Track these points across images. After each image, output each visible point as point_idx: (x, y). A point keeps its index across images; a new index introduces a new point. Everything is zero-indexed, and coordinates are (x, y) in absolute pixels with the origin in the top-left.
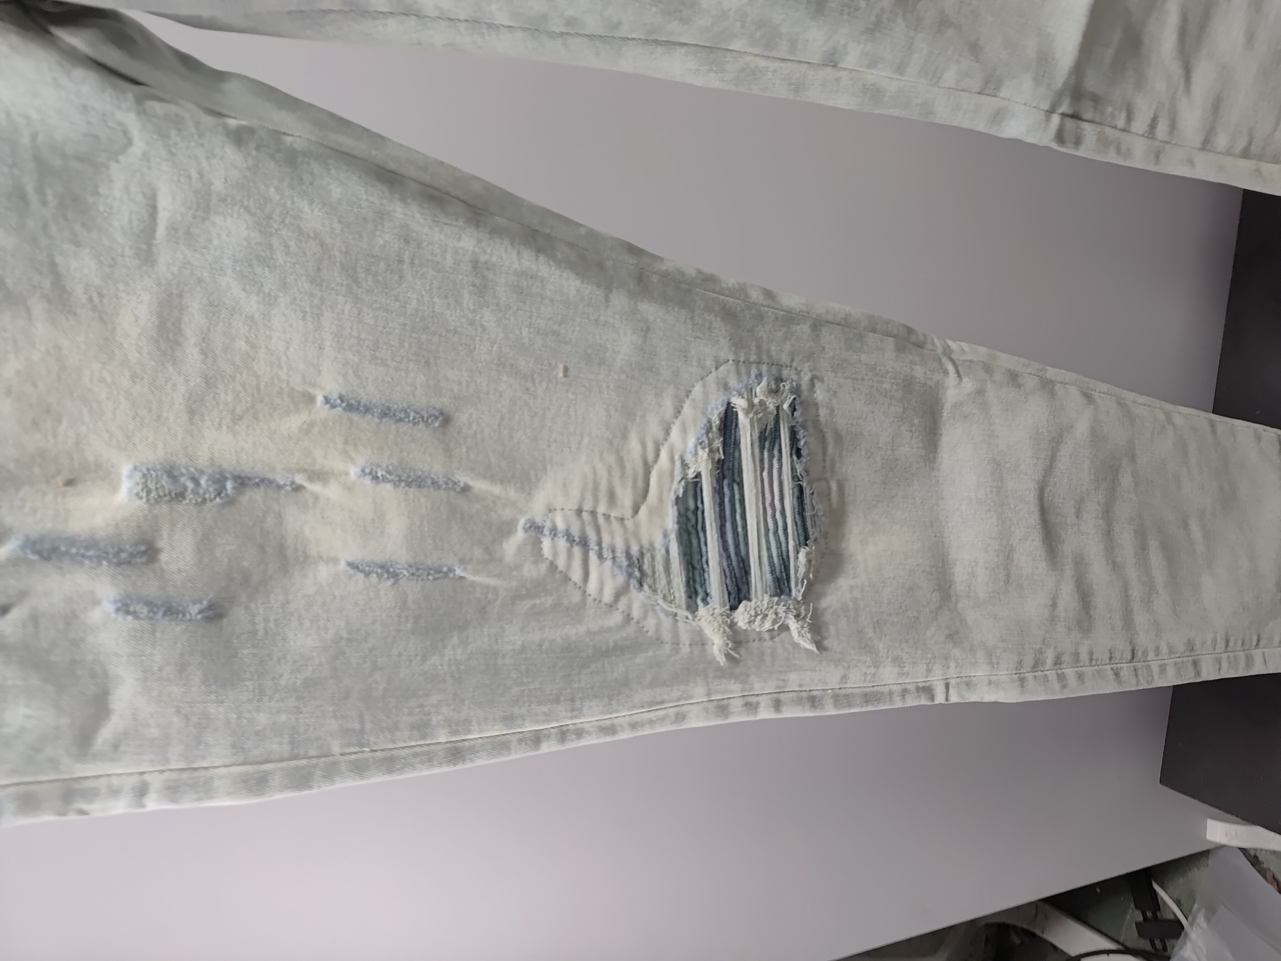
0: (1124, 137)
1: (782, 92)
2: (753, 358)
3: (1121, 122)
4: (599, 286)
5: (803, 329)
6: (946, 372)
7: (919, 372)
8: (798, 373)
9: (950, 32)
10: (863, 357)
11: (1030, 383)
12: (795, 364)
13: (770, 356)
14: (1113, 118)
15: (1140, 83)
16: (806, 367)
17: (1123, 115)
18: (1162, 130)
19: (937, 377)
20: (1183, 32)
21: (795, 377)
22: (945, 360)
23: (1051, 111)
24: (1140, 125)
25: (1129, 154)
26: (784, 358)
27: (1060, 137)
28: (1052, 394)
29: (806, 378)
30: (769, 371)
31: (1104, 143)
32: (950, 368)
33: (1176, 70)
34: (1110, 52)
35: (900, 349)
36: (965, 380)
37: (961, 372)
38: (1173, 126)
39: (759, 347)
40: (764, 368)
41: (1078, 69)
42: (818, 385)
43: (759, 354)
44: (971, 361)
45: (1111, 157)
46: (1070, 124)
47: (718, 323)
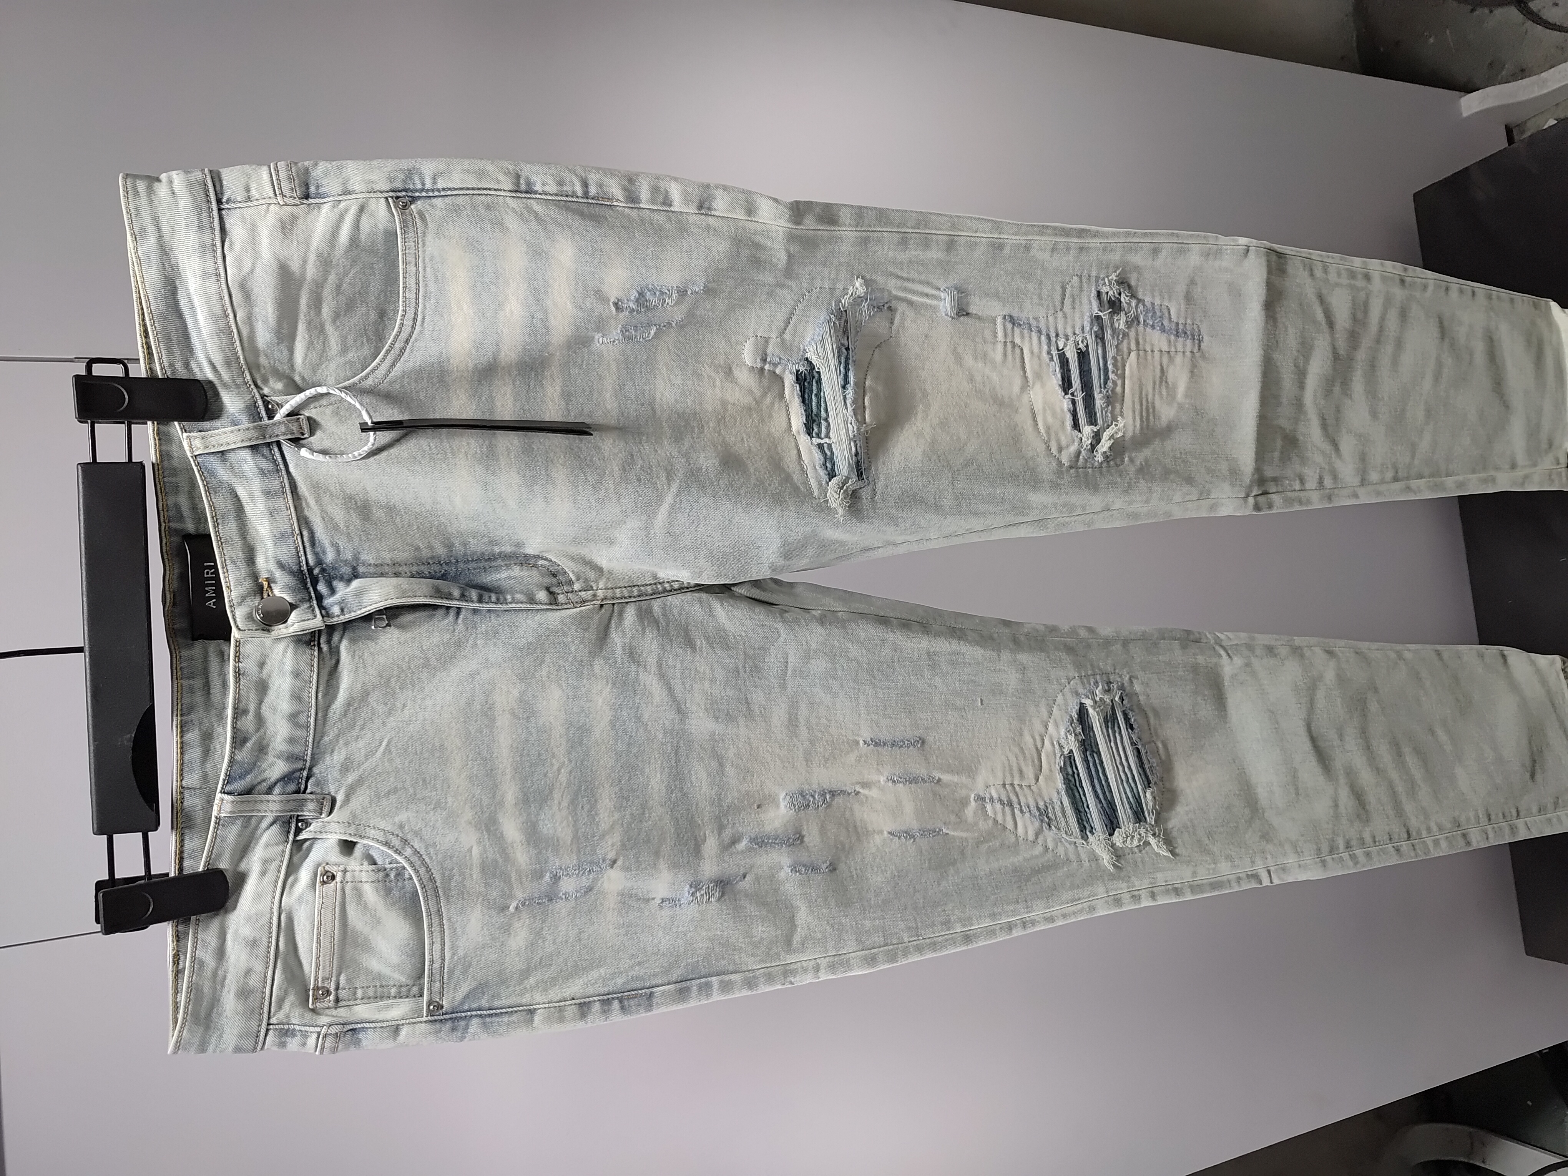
0: (1302, 494)
1: (1081, 528)
2: (1090, 672)
3: (1297, 487)
4: (993, 651)
5: (1117, 647)
6: (1220, 656)
7: (1201, 659)
8: (1121, 677)
9: (1172, 476)
10: (1160, 658)
11: (1283, 651)
12: (1117, 671)
13: (1100, 669)
14: (1291, 486)
15: (1304, 461)
16: (1125, 672)
17: (1298, 482)
18: (1328, 482)
19: (1214, 660)
20: (1324, 426)
21: (1119, 679)
22: (1217, 648)
23: (1248, 496)
24: (1311, 484)
25: (1309, 502)
26: (1109, 669)
27: (1257, 507)
28: (1302, 656)
29: (1126, 679)
30: (1102, 679)
31: (1289, 502)
32: (1222, 652)
33: (1328, 448)
34: (1277, 454)
35: (1184, 647)
36: (1235, 658)
37: (1231, 654)
38: (1335, 477)
39: (1092, 665)
40: (1098, 677)
41: (1258, 470)
42: (1135, 681)
43: (1093, 670)
44: (1237, 645)
45: (1297, 508)
46: (1261, 499)
47: (1064, 656)
